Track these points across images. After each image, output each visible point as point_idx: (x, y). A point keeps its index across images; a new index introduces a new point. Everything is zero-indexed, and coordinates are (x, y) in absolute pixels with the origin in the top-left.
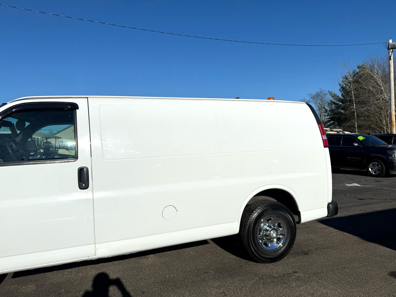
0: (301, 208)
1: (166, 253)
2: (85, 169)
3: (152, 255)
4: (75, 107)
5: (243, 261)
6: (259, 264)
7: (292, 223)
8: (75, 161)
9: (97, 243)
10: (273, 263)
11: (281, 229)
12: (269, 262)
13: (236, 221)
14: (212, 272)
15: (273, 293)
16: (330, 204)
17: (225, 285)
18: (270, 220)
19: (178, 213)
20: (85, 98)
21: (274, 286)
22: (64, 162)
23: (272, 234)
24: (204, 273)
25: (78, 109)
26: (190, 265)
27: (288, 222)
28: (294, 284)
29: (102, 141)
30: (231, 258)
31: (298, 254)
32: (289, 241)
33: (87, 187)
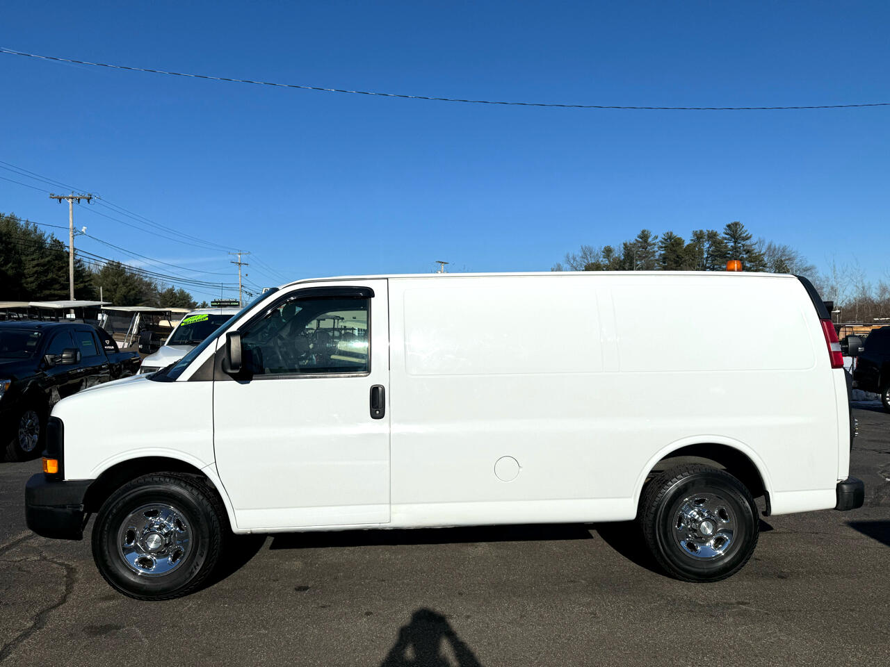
0: (770, 486)
1: (510, 543)
2: (380, 389)
3: (484, 543)
4: (369, 293)
5: (647, 573)
6: (678, 581)
7: (749, 512)
8: (366, 376)
9: (394, 504)
10: (704, 584)
11: (724, 522)
12: (696, 580)
13: (630, 497)
14: (583, 581)
15: (684, 627)
16: (843, 484)
17: (600, 603)
18: (702, 501)
19: (521, 470)
20: (385, 279)
21: (689, 617)
22: (352, 377)
23: (705, 529)
24: (568, 581)
25: (374, 296)
26: (546, 567)
27: (740, 510)
28: (731, 620)
29: (405, 341)
30: (625, 566)
31: (765, 575)
32: (741, 547)
33: (381, 416)
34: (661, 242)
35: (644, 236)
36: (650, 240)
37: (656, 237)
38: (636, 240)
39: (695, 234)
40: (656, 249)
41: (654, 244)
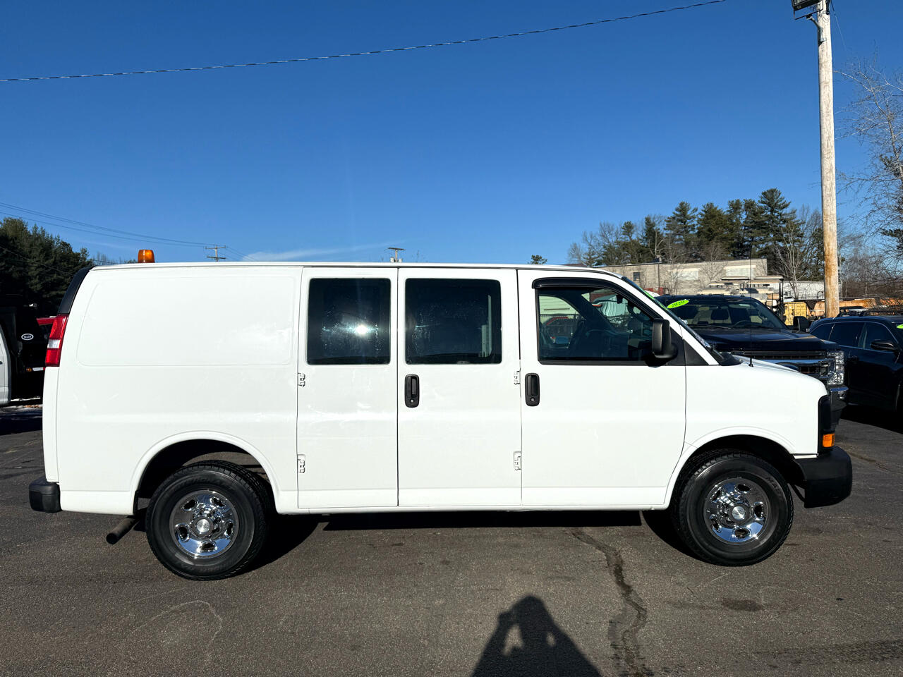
34: (701, 214)
35: (683, 209)
36: (689, 213)
37: (696, 210)
38: (674, 213)
39: (731, 204)
40: (695, 223)
41: (694, 217)
